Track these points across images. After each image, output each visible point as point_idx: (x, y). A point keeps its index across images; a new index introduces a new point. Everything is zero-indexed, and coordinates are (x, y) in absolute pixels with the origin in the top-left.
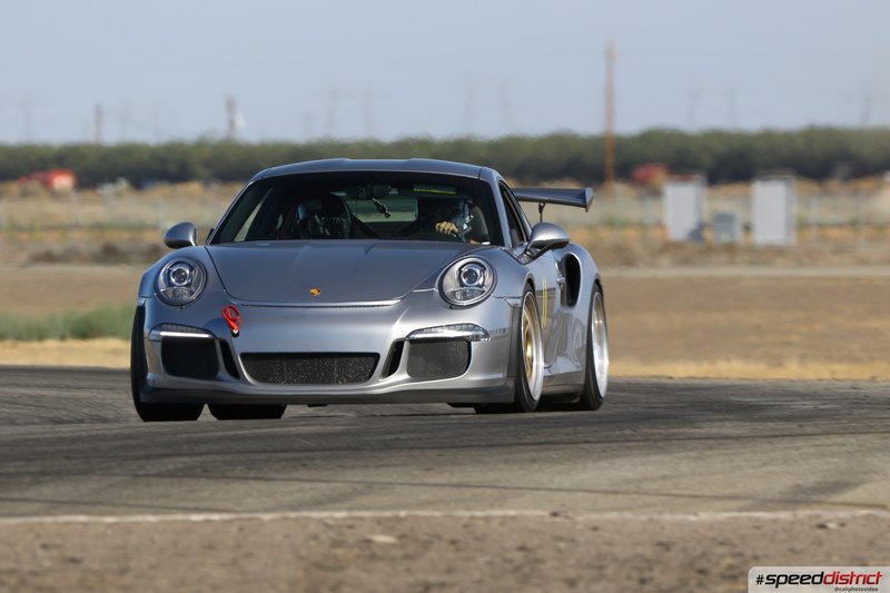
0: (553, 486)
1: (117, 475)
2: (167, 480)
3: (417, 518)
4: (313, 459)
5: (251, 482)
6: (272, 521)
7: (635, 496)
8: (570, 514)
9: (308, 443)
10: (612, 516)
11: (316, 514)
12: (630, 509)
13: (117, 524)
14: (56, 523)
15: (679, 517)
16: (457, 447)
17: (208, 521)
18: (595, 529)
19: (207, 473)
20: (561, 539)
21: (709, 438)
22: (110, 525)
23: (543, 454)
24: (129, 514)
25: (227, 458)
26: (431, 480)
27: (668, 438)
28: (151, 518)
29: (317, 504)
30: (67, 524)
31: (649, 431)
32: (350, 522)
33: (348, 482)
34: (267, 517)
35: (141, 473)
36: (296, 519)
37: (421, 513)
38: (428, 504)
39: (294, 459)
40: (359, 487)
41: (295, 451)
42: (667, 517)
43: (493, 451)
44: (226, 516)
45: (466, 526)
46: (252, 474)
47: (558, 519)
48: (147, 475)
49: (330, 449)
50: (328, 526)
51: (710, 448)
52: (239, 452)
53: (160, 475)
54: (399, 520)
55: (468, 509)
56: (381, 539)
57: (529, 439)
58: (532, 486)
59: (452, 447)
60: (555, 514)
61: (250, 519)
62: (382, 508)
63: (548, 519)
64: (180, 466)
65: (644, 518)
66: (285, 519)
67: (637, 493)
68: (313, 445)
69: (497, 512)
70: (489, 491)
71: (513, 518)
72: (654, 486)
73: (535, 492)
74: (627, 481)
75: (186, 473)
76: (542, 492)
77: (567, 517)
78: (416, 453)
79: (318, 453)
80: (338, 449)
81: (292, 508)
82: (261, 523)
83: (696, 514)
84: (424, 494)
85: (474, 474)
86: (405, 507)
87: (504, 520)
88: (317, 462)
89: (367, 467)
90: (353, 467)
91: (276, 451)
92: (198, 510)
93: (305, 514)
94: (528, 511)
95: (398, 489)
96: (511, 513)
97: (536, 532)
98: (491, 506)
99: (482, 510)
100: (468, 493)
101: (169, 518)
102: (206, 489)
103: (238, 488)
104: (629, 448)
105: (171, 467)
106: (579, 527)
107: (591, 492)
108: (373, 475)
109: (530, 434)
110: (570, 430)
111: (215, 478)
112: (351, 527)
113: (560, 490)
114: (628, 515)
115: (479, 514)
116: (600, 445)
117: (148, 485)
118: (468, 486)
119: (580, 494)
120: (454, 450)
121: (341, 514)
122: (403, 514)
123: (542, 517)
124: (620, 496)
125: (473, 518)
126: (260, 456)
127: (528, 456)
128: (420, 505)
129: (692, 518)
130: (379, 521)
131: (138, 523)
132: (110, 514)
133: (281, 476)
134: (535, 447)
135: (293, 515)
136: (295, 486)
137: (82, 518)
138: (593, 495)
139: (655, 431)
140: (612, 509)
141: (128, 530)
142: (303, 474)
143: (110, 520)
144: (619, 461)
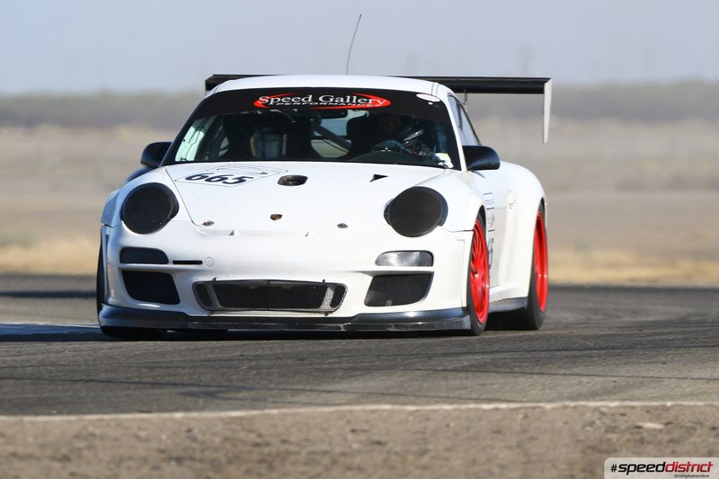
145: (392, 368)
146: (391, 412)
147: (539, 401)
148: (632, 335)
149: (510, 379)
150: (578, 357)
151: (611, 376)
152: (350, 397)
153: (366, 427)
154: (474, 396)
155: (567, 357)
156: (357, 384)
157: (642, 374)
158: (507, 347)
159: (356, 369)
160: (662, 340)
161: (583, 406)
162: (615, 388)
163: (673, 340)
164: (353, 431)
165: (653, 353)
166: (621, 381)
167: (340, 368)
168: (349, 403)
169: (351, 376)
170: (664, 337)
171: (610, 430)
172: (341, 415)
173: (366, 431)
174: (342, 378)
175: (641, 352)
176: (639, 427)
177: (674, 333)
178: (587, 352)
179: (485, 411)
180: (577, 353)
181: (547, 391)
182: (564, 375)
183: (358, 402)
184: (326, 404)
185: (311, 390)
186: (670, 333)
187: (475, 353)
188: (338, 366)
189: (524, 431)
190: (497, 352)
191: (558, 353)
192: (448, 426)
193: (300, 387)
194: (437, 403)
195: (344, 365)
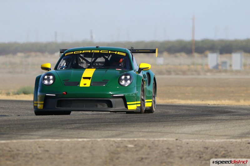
0: (176, 132)
1: (59, 128)
2: (73, 130)
3: (139, 140)
4: (112, 125)
5: (95, 131)
6: (101, 141)
7: (198, 135)
8: (181, 139)
9: (111, 121)
10: (193, 140)
11: (112, 139)
12: (197, 138)
13: (59, 141)
14: (43, 141)
15: (211, 141)
16: (151, 122)
17: (83, 141)
18: (188, 143)
19: (83, 128)
20: (178, 146)
21: (219, 120)
22: (57, 142)
23: (174, 124)
24: (62, 139)
25: (89, 124)
26: (144, 130)
27: (208, 120)
28: (68, 140)
29: (113, 136)
30: (45, 141)
31: (202, 118)
32: (121, 141)
33: (121, 131)
34: (99, 140)
35: (66, 128)
36: (107, 141)
37: (141, 139)
38: (143, 137)
39: (107, 125)
40: (124, 132)
41: (107, 123)
42: (207, 141)
43: (161, 123)
44: (88, 140)
45: (153, 143)
46: (95, 129)
47: (178, 141)
48: (67, 129)
49: (117, 122)
50: (116, 142)
51: (219, 123)
52: (92, 123)
53: (71, 129)
54: (134, 141)
55: (153, 138)
56: (130, 146)
57: (170, 120)
58: (171, 132)
59: (149, 122)
60: (177, 140)
61: (94, 140)
62: (130, 138)
63: (175, 141)
64: (76, 126)
65: (201, 141)
66: (104, 140)
67: (199, 134)
68: (112, 121)
69: (161, 139)
70: (159, 133)
71: (166, 141)
72: (204, 132)
73: (172, 134)
74: (196, 131)
75: (78, 128)
76: (173, 134)
77: (180, 140)
78: (139, 123)
79: (113, 123)
80: (119, 122)
81: (106, 137)
82: (97, 141)
83: (215, 140)
84: (141, 134)
85: (155, 129)
86: (136, 137)
87: (163, 141)
88: (113, 125)
89: (126, 127)
90: (123, 127)
91: (102, 123)
92: (81, 138)
93: (109, 139)
94: (170, 139)
95: (135, 133)
96: (165, 139)
97: (172, 144)
98: (160, 137)
99: (157, 138)
100: (154, 134)
101: (73, 140)
102: (83, 132)
103: (91, 132)
104: (197, 122)
105: (74, 127)
106: (183, 143)
107: (187, 134)
108: (128, 129)
109: (171, 119)
110: (181, 117)
111: (86, 129)
112: (122, 143)
113: (178, 133)
114: (196, 140)
115: (156, 139)
116: (189, 121)
117: (67, 131)
118: (153, 132)
119: (184, 135)
120: (150, 123)
121: (119, 139)
122: (136, 139)
123: (173, 140)
124: (194, 135)
125: (155, 140)
126: (97, 124)
127: (169, 124)
128: (140, 137)
129: (214, 141)
130: (129, 141)
131: (64, 141)
132: (57, 139)
133: (103, 129)
134: (172, 122)
135: (106, 139)
136: (107, 132)
137: (50, 140)
138: (187, 135)
139: (204, 118)
140: (192, 139)
141: (62, 143)
142: (108, 129)
143: (57, 140)
144: (194, 126)
145: (51, 128)
146: (51, 142)
147: (96, 138)
148: (124, 118)
149: (87, 132)
150: (108, 125)
151: (118, 131)
152: (38, 137)
153: (43, 146)
154: (76, 136)
155: (104, 125)
156: (40, 133)
157: (127, 130)
158: (86, 122)
159: (40, 128)
160: (133, 120)
161: (109, 140)
162: (119, 134)
163: (137, 120)
164: (39, 147)
165: (131, 124)
166: (121, 132)
167: (35, 128)
168: (38, 138)
169: (38, 130)
170: (134, 119)
171: (118, 147)
172: (36, 142)
173: (43, 147)
174: (36, 131)
175: (127, 123)
176: (126, 147)
177: (137, 118)
178: (111, 123)
179: (80, 141)
180: (107, 124)
181: (99, 135)
182: (104, 130)
183: (41, 138)
184: (31, 139)
185: (26, 135)
186: (136, 118)
187: (76, 123)
188: (34, 127)
189: (92, 147)
190: (83, 123)
191: (102, 124)
192: (68, 146)
193: (23, 133)
194: (65, 138)
195: (36, 127)
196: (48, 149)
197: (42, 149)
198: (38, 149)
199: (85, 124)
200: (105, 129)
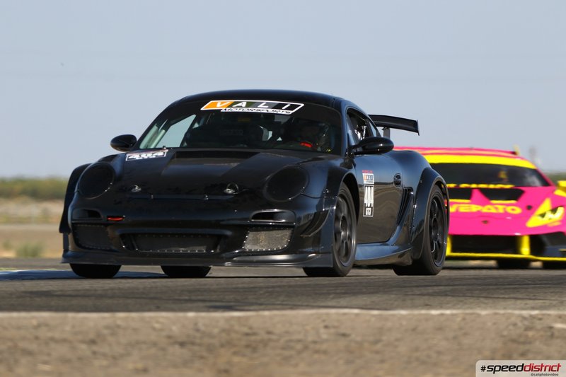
196: (348, 332)
197: (332, 331)
198: (322, 331)
199: (461, 287)
200: (506, 296)
